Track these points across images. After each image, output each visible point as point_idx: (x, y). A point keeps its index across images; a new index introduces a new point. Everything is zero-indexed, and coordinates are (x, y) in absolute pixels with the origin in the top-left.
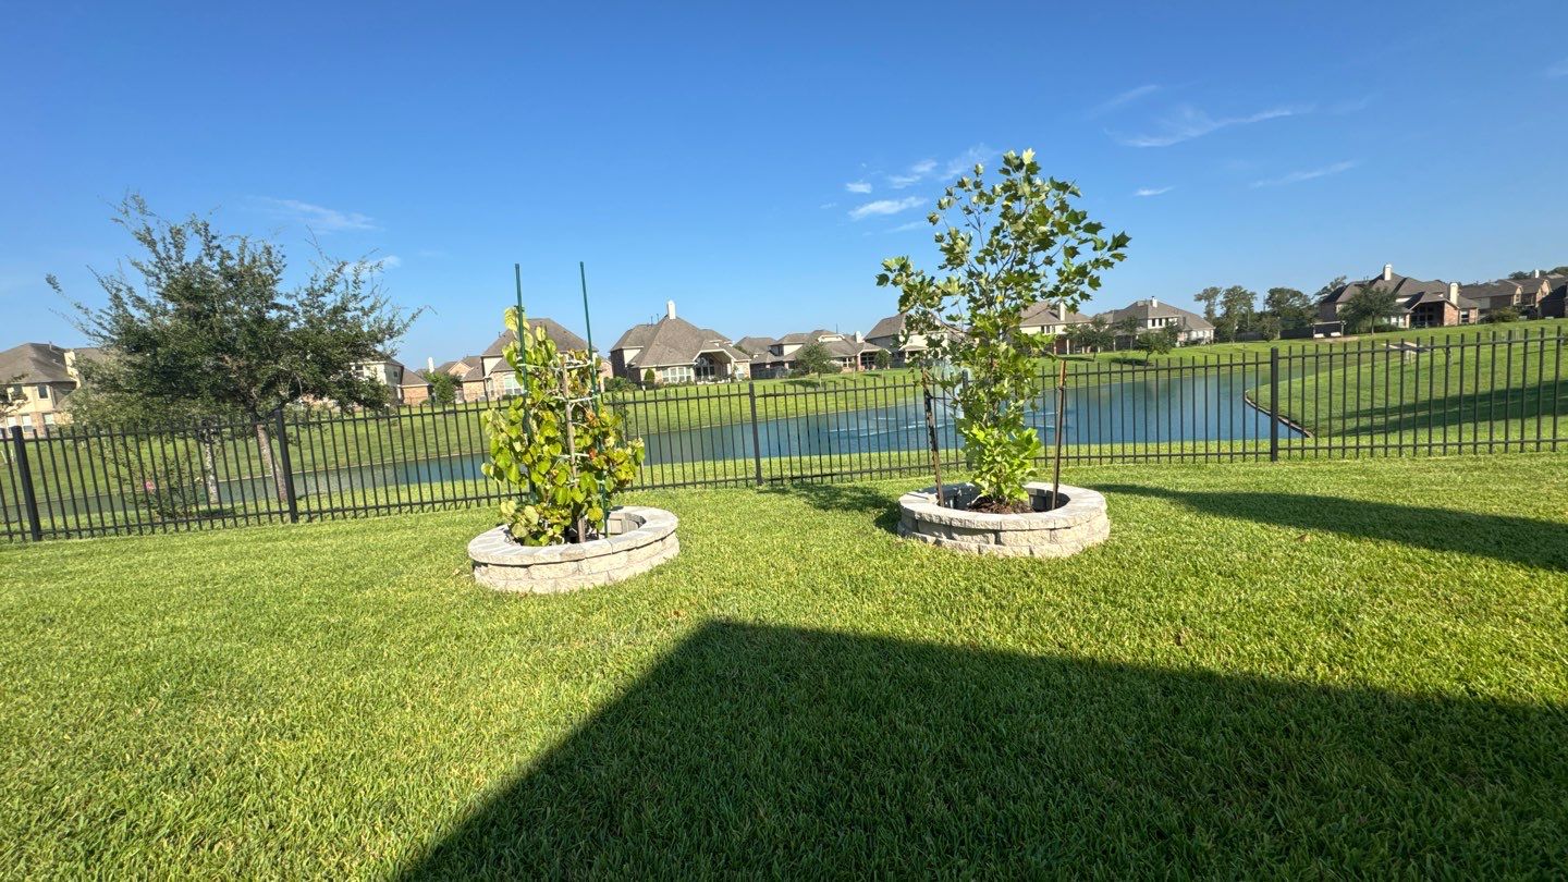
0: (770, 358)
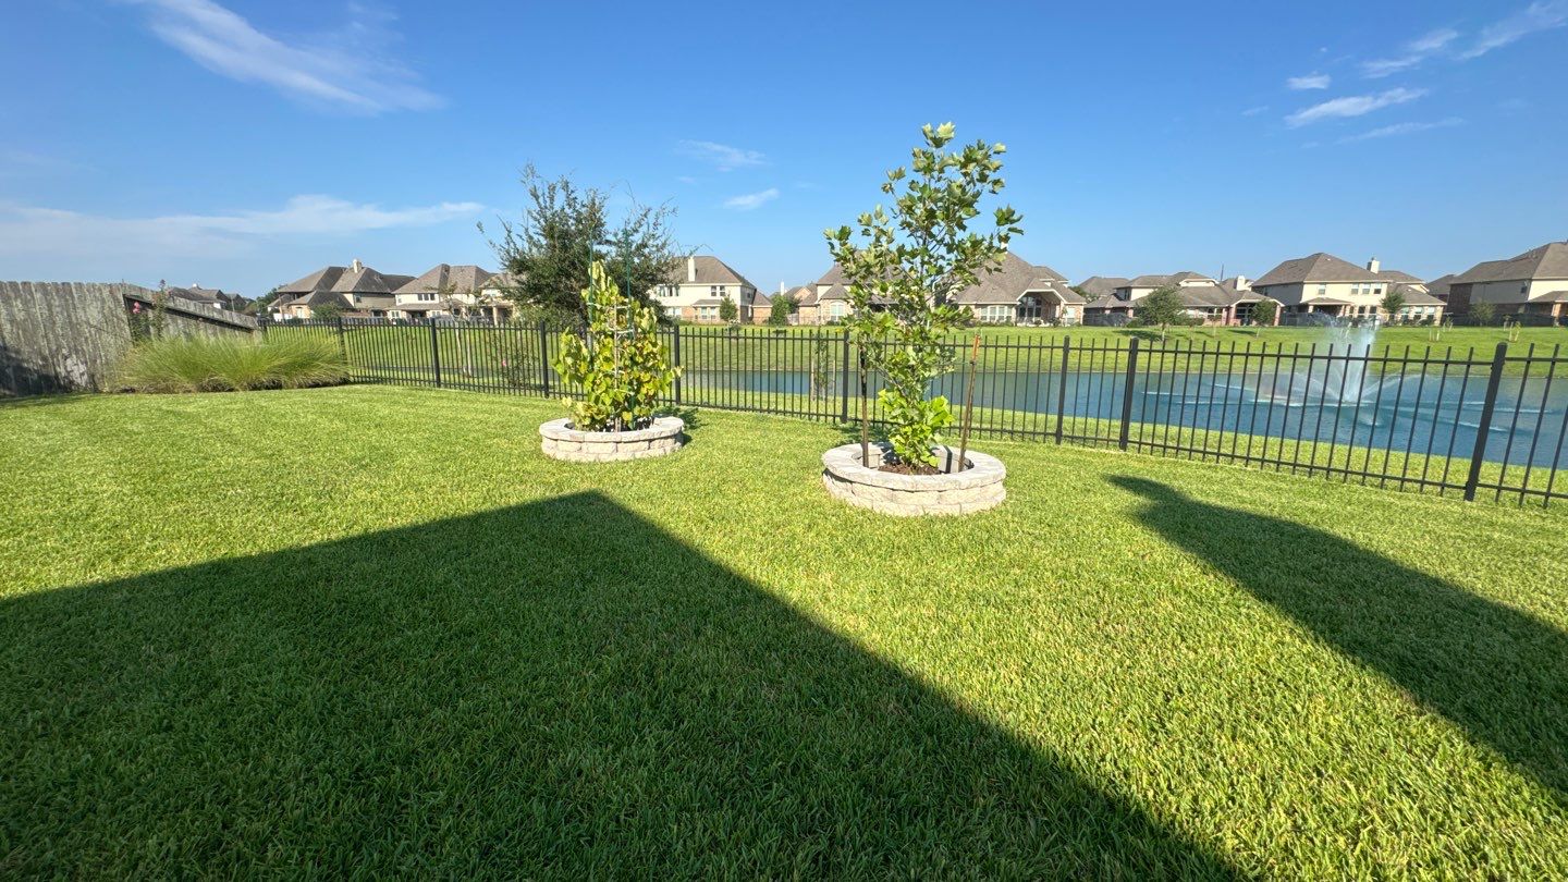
0: (1114, 302)
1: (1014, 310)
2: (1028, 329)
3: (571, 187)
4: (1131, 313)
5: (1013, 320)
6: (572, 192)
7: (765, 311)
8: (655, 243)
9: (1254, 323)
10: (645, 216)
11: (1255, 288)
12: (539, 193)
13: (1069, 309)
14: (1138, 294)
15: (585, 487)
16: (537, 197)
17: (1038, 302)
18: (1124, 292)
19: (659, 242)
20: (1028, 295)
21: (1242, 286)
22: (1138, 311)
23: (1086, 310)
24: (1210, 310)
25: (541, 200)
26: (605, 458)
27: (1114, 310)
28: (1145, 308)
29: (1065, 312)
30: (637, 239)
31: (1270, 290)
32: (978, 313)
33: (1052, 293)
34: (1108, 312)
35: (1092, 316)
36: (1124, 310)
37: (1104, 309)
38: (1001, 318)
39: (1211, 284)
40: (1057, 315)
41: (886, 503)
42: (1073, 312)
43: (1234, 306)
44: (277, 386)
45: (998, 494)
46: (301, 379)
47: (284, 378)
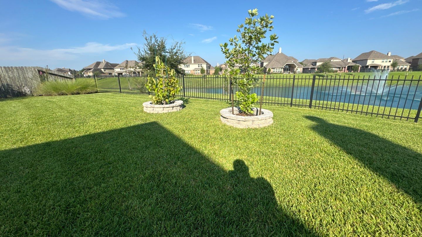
0: (311, 66)
1: (282, 69)
2: (286, 74)
3: (156, 37)
4: (316, 69)
5: (282, 72)
6: (157, 38)
7: (213, 71)
8: (180, 52)
9: (352, 71)
10: (177, 44)
11: (353, 61)
12: (147, 39)
13: (298, 69)
14: (318, 64)
15: (153, 120)
16: (147, 40)
17: (290, 67)
18: (315, 63)
19: (181, 52)
20: (287, 65)
21: (349, 61)
22: (318, 69)
23: (303, 69)
24: (340, 68)
25: (148, 40)
26: (160, 112)
27: (311, 68)
28: (320, 68)
29: (297, 69)
30: (175, 51)
31: (357, 62)
32: (272, 70)
33: (294, 64)
34: (310, 69)
35: (305, 71)
36: (314, 68)
37: (308, 68)
38: (279, 71)
39: (340, 60)
40: (295, 70)
41: (237, 124)
42: (300, 70)
43: (347, 67)
44: (79, 94)
45: (271, 121)
46: (84, 92)
47: (80, 92)
